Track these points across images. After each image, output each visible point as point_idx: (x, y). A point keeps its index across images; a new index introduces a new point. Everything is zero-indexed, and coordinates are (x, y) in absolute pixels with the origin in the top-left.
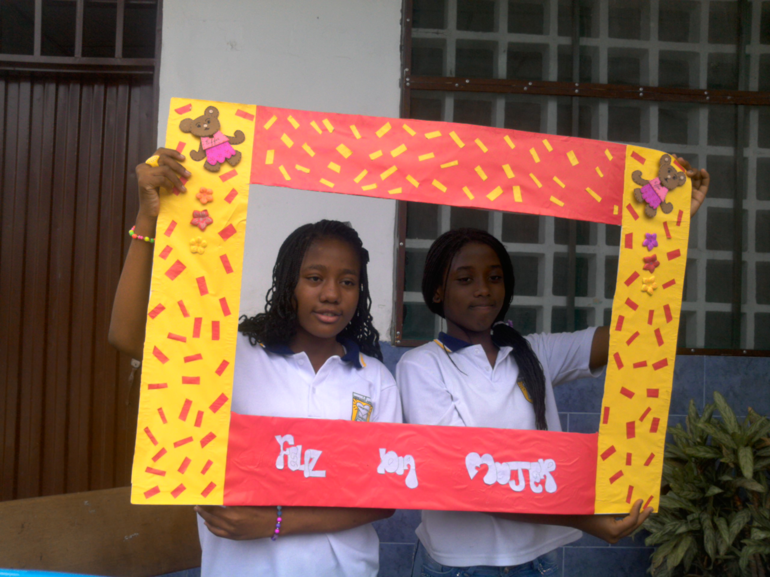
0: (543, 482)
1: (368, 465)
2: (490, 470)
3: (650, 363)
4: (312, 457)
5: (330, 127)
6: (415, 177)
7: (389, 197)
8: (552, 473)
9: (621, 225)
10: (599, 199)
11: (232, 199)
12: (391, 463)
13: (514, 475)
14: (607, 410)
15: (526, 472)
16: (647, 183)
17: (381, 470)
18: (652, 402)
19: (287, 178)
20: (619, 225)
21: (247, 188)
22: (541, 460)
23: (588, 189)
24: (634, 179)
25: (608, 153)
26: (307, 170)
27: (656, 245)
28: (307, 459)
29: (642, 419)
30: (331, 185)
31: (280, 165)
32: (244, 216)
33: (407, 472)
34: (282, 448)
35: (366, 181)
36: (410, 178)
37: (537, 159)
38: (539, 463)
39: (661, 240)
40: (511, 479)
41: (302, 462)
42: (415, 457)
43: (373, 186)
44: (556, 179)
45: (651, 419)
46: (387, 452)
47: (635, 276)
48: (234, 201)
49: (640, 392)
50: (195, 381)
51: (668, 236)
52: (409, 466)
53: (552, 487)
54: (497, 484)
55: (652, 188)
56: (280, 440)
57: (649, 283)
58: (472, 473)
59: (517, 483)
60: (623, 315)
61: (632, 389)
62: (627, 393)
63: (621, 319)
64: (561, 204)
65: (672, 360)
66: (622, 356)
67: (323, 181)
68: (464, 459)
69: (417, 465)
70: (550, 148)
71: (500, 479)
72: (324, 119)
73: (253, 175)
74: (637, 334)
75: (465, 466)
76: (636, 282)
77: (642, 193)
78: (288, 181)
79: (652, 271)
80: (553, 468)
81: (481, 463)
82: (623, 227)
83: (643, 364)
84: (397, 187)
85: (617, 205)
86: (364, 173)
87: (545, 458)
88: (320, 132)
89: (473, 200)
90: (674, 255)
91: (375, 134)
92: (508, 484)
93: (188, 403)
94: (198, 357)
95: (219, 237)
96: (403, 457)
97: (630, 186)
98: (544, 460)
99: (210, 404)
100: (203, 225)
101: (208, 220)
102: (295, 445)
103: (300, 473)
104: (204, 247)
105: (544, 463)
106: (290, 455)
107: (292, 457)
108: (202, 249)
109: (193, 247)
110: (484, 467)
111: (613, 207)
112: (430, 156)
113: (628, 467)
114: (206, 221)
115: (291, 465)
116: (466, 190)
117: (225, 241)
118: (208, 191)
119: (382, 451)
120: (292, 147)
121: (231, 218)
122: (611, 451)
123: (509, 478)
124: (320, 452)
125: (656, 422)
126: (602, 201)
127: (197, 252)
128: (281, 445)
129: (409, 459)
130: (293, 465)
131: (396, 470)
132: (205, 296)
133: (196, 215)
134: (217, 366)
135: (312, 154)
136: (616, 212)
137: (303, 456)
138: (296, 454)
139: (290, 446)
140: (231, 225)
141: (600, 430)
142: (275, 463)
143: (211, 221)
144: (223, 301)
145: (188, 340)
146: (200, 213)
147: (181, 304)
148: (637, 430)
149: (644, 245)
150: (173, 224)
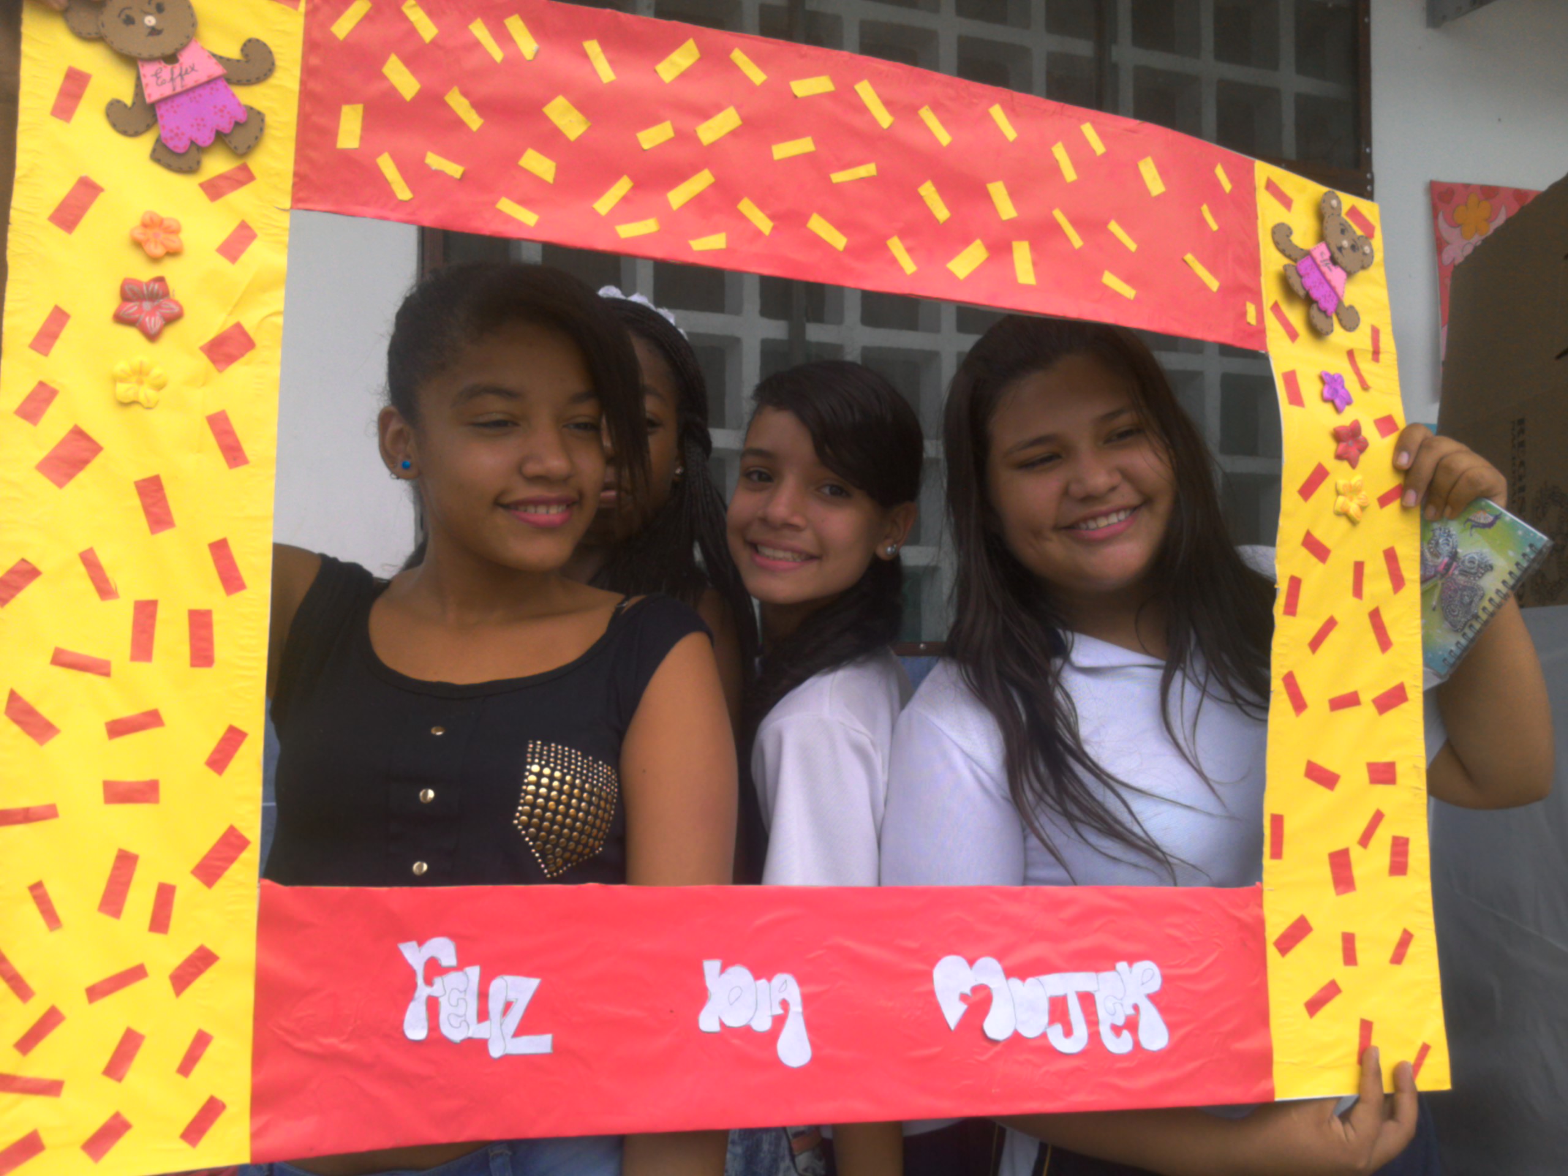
0: (1132, 1025)
1: (672, 1011)
2: (997, 1001)
3: (1367, 697)
4: (512, 997)
5: (527, 43)
6: (761, 205)
8: (1153, 998)
9: (1265, 353)
10: (1214, 284)
11: (242, 251)
12: (737, 999)
13: (1058, 1010)
14: (1277, 821)
15: (1087, 1000)
16: (1308, 254)
17: (708, 1022)
18: (1383, 796)
19: (403, 193)
20: (1261, 352)
21: (284, 221)
22: (1122, 966)
23: (1189, 258)
24: (1277, 244)
25: (1220, 173)
26: (456, 171)
27: (1348, 401)
28: (495, 1005)
29: (1365, 840)
31: (380, 153)
32: (276, 300)
33: (779, 1022)
34: (420, 980)
35: (628, 210)
36: (748, 208)
37: (1070, 174)
38: (1119, 974)
39: (1353, 389)
40: (1052, 1022)
41: (483, 1015)
42: (800, 980)
43: (648, 226)
44: (1114, 227)
45: (1388, 841)
46: (723, 969)
47: (1320, 474)
48: (248, 255)
49: (1352, 771)
50: (143, 793)
51: (1363, 382)
52: (785, 1004)
53: (1155, 1035)
54: (1017, 1038)
56: (414, 955)
57: (1351, 491)
58: (953, 1013)
59: (1068, 1032)
60: (1298, 574)
61: (1331, 766)
62: (1322, 776)
63: (1296, 584)
64: (1128, 292)
65: (1416, 686)
66: (1301, 681)
68: (928, 977)
69: (808, 1001)
70: (1099, 148)
71: (1023, 1023)
73: (302, 179)
74: (1331, 624)
75: (932, 993)
76: (1323, 490)
77: (1301, 276)
78: (407, 201)
79: (1353, 463)
80: (1155, 984)
81: (974, 983)
82: (1272, 356)
83: (1351, 700)
84: (715, 232)
85: (1252, 301)
86: (623, 186)
87: (1132, 959)
88: (499, 54)
89: (916, 278)
91: (655, 72)
92: (1044, 1035)
93: (125, 863)
94: (151, 719)
95: (204, 361)
96: (769, 980)
97: (1272, 261)
98: (1131, 964)
99: (196, 860)
100: (154, 322)
101: (168, 308)
102: (460, 967)
103: (480, 1045)
104: (159, 387)
105: (1131, 972)
106: (446, 997)
107: (454, 1002)
108: (152, 393)
109: (122, 388)
110: (981, 995)
111: (1244, 305)
112: (804, 146)
113: (1351, 969)
114: (162, 311)
115: (451, 1025)
116: (896, 246)
117: (220, 370)
118: (166, 223)
119: (711, 967)
120: (414, 99)
121: (236, 306)
122: (1299, 930)
123: (1045, 1019)
124: (533, 983)
125: (1400, 847)
126: (1221, 289)
127: (135, 402)
128: (419, 967)
129: (785, 985)
130: (456, 1024)
131: (752, 1019)
132: (165, 536)
133: (130, 293)
134: (209, 744)
135: (474, 121)
136: (1251, 317)
137: (483, 996)
138: (465, 991)
139: (445, 971)
140: (238, 326)
141: (1266, 876)
142: (402, 1022)
143: (177, 310)
144: (220, 550)
145: (114, 669)
146: (145, 288)
147: (90, 560)
148: (1358, 872)
149: (1325, 399)
150: (58, 319)
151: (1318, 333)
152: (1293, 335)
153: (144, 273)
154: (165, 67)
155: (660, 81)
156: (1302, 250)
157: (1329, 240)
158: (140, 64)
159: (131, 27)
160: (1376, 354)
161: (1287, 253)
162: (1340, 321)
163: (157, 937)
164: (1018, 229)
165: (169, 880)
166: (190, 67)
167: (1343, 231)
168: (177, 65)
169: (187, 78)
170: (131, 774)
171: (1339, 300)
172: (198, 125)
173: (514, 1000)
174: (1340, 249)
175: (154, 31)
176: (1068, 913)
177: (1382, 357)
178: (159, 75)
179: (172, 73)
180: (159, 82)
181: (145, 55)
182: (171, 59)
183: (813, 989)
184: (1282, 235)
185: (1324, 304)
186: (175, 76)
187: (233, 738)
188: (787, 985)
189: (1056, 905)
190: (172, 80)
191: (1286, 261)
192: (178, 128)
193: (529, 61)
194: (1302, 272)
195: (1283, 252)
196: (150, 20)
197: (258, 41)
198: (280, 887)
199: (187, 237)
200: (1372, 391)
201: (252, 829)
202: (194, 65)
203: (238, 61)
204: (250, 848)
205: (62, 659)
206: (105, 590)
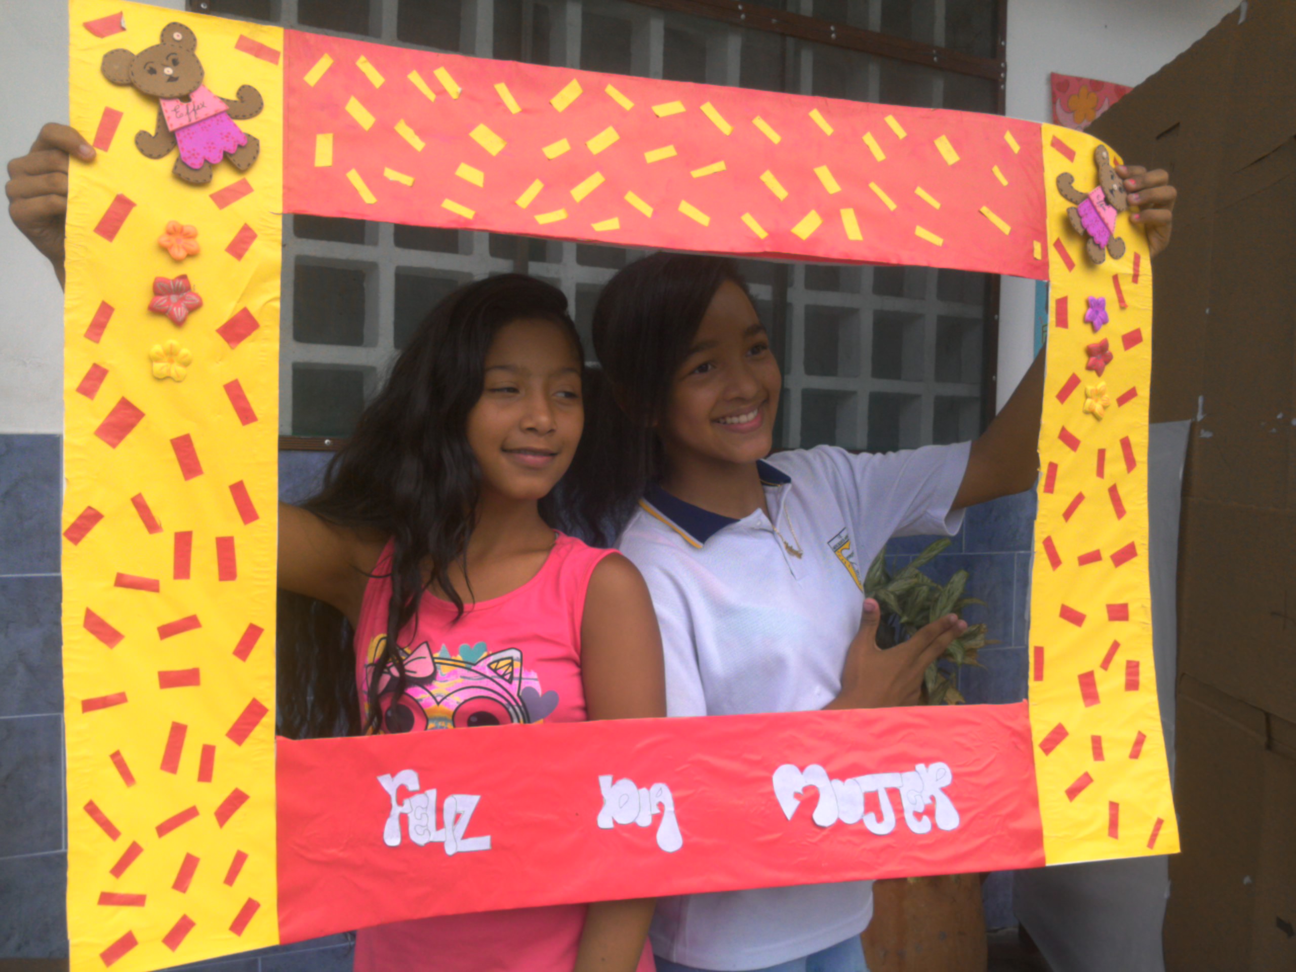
0: (930, 811)
1: (577, 814)
2: (823, 797)
3: (1106, 554)
4: (460, 809)
5: (452, 87)
6: (643, 196)
8: (945, 790)
9: (1049, 282)
10: (1006, 229)
11: (245, 250)
12: (625, 803)
13: (871, 802)
14: (1039, 651)
15: (893, 793)
17: (604, 821)
18: (1118, 630)
19: (368, 197)
21: (278, 223)
22: (920, 767)
23: (985, 209)
25: (1009, 138)
27: (1105, 320)
28: (448, 817)
29: (1106, 663)
30: (467, 213)
31: (349, 169)
32: (273, 289)
33: (657, 819)
34: (394, 802)
35: (544, 202)
36: (632, 198)
37: (879, 155)
38: (918, 773)
39: (1112, 309)
40: (867, 811)
41: (440, 824)
42: (672, 788)
43: (559, 215)
44: (920, 192)
45: (1124, 665)
46: (614, 782)
47: (1074, 382)
48: (247, 255)
49: (1096, 613)
50: (189, 678)
51: (1123, 303)
52: (661, 806)
53: (949, 819)
54: (839, 824)
56: (389, 784)
57: (1099, 394)
58: (789, 807)
59: (880, 818)
60: (1056, 461)
61: (1080, 609)
62: (1073, 616)
63: (1054, 469)
64: (937, 241)
65: (1144, 544)
66: (1056, 543)
67: (449, 205)
68: (769, 780)
69: (677, 802)
70: (901, 133)
71: (845, 813)
73: (289, 191)
74: (1080, 499)
75: (772, 793)
76: (1077, 394)
78: (370, 205)
79: (1100, 372)
80: (947, 780)
81: (804, 784)
82: (1052, 285)
83: (1094, 557)
84: (610, 215)
85: (1038, 240)
86: (537, 187)
87: (928, 761)
88: (431, 96)
89: (763, 238)
90: (1133, 339)
91: (550, 104)
92: (861, 822)
93: (178, 732)
95: (220, 341)
96: (649, 788)
97: (1056, 205)
98: (927, 766)
99: (229, 725)
100: (179, 311)
101: (190, 299)
102: (422, 791)
103: (439, 847)
104: (186, 364)
105: (927, 771)
106: (413, 813)
107: (418, 816)
108: (181, 370)
109: (158, 367)
110: (811, 793)
111: (1032, 244)
112: (668, 152)
113: (1099, 763)
114: (186, 302)
115: (418, 834)
116: (748, 220)
117: (233, 348)
118: (186, 230)
119: (605, 781)
120: (371, 129)
121: (243, 295)
122: (1058, 735)
123: (861, 809)
124: (475, 799)
125: (1132, 669)
126: (1012, 232)
127: (168, 377)
128: (393, 793)
129: (660, 792)
130: (421, 832)
131: (637, 818)
132: (196, 481)
133: (161, 288)
134: (235, 639)
135: (418, 144)
136: (1037, 255)
137: (439, 810)
138: (426, 808)
139: (413, 793)
140: (245, 311)
141: (1031, 694)
142: (382, 833)
143: (197, 301)
144: (239, 491)
145: (162, 586)
146: (172, 284)
147: (139, 503)
148: (1101, 688)
149: (1086, 321)
150: (105, 312)
151: (1090, 262)
152: (1070, 265)
153: (171, 273)
155: (555, 111)
157: (1104, 184)
159: (154, 76)
160: (1135, 278)
161: (1069, 197)
162: (1109, 251)
163: (204, 785)
164: (842, 200)
165: (210, 742)
166: (201, 104)
168: (191, 104)
169: (198, 112)
170: (179, 665)
171: (1110, 233)
173: (462, 812)
174: (1112, 191)
175: (172, 79)
176: (878, 728)
177: (1140, 279)
178: (178, 110)
179: (187, 108)
180: (178, 115)
183: (681, 793)
186: (190, 111)
187: (253, 633)
188: (662, 792)
189: (869, 723)
190: (188, 113)
192: (194, 150)
193: (455, 100)
196: (169, 71)
198: (290, 741)
199: (202, 241)
200: (1128, 309)
201: (270, 700)
202: (203, 103)
204: (268, 714)
205: (122, 581)
206: (152, 526)
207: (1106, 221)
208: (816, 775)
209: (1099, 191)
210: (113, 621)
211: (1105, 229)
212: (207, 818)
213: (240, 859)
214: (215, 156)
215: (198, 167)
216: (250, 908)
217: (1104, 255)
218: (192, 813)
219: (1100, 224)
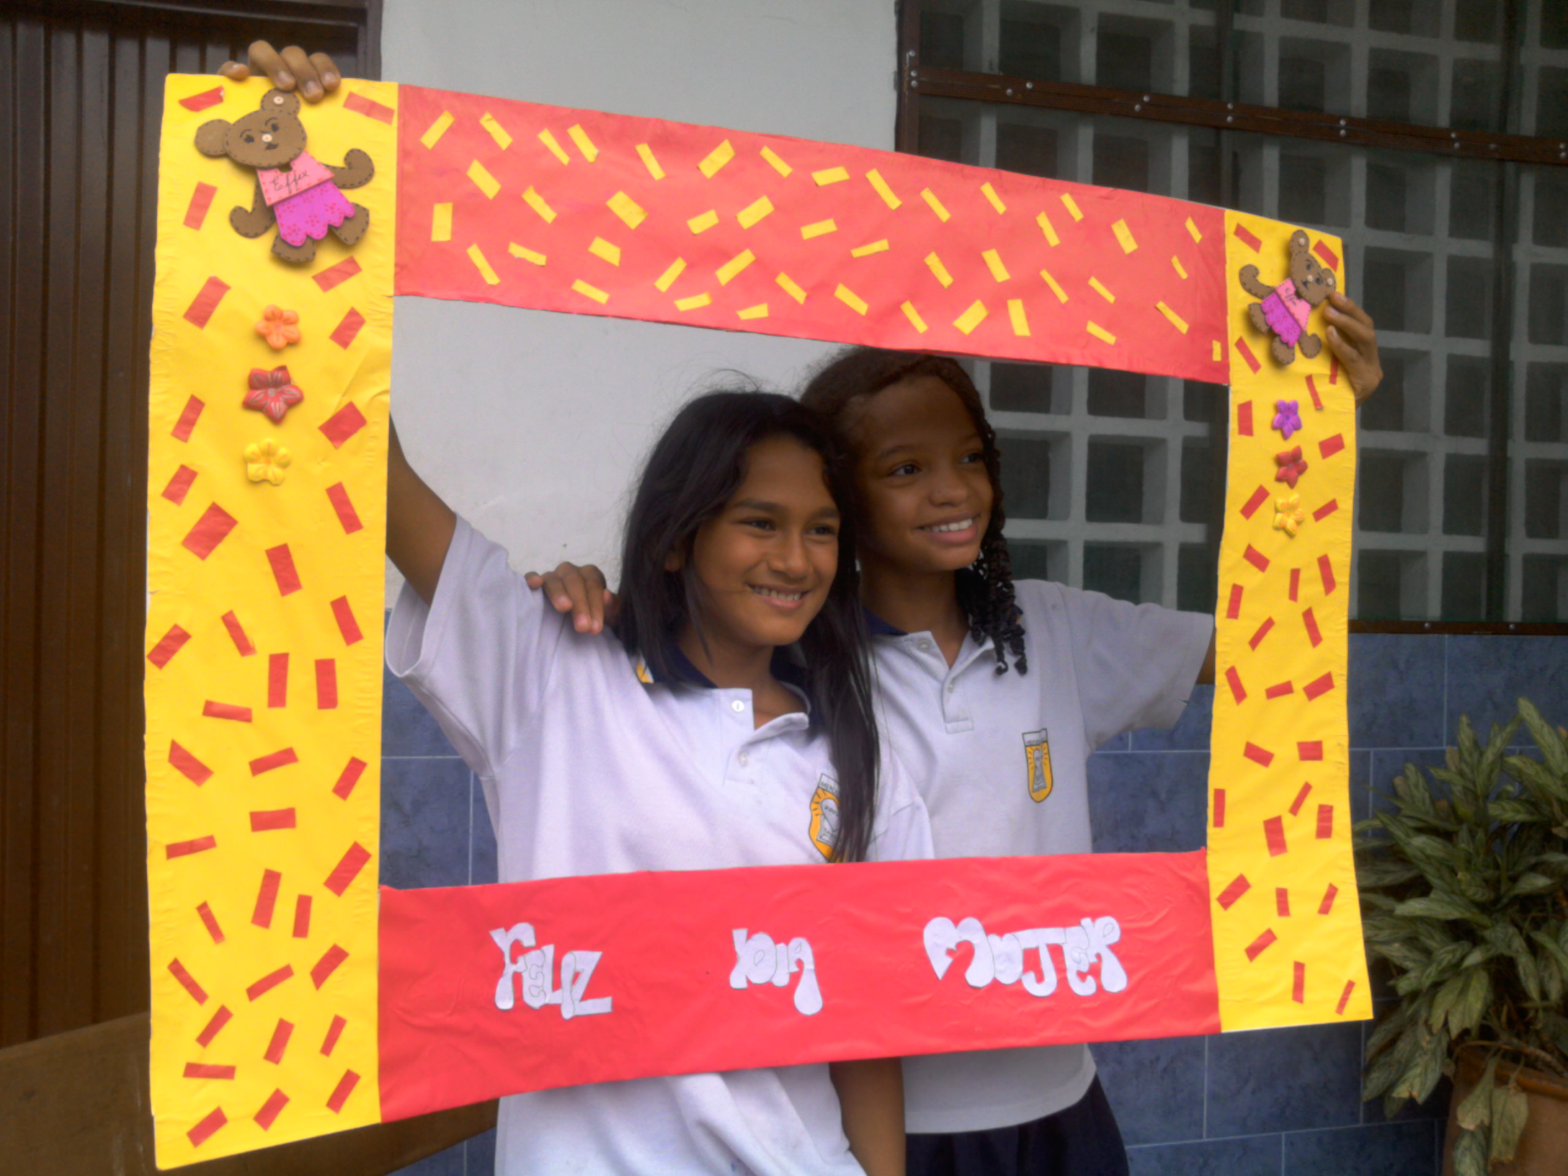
0: (1095, 971)
1: (707, 973)
2: (978, 954)
3: (1299, 687)
4: (579, 968)
5: (589, 150)
6: (796, 278)
7: (740, 327)
8: (1113, 948)
9: (1229, 385)
10: (1183, 327)
11: (352, 337)
12: (761, 961)
13: (1031, 960)
14: (1220, 794)
15: (1056, 951)
16: (1273, 291)
17: (737, 980)
18: (1311, 771)
19: (491, 278)
20: (1226, 385)
21: (389, 307)
22: (1086, 921)
23: (1161, 305)
24: (1244, 285)
25: (1190, 226)
26: (540, 259)
27: (1297, 426)
28: (566, 976)
29: (1295, 809)
30: (600, 296)
31: (469, 245)
32: (383, 381)
33: (795, 978)
34: (507, 959)
35: (684, 286)
36: (784, 281)
37: (1053, 240)
38: (1083, 928)
39: (1306, 413)
40: (1026, 970)
41: (557, 985)
42: (815, 944)
43: (702, 300)
44: (1094, 283)
45: (1315, 809)
46: (749, 936)
47: (1261, 495)
48: (355, 343)
49: (1285, 752)
50: (283, 819)
51: (1318, 404)
52: (800, 963)
53: (1115, 979)
54: (995, 984)
55: (1283, 302)
56: (502, 939)
57: (1291, 508)
58: (941, 965)
59: (1040, 978)
60: (1239, 583)
61: (1266, 746)
62: (1258, 755)
63: (1237, 592)
64: (1109, 338)
65: (1342, 675)
66: (1241, 674)
67: (581, 287)
68: (920, 936)
69: (819, 958)
70: (1077, 214)
71: (1001, 972)
72: (573, 124)
73: (402, 270)
74: (1269, 624)
75: (923, 950)
76: (1265, 508)
77: (1265, 313)
78: (493, 287)
79: (1292, 484)
80: (1115, 936)
81: (959, 940)
82: (1233, 389)
83: (1285, 689)
84: (758, 302)
85: (1218, 339)
86: (678, 267)
87: (1095, 915)
88: (565, 159)
89: (926, 335)
90: (1331, 446)
91: (698, 168)
92: (1019, 982)
93: (271, 880)
94: (286, 757)
95: (323, 438)
96: (787, 944)
97: (1238, 300)
98: (1094, 920)
99: (327, 874)
100: (277, 406)
101: (290, 393)
102: (538, 946)
103: (553, 1010)
104: (284, 465)
105: (1094, 927)
106: (528, 972)
107: (533, 976)
108: (278, 471)
109: (253, 468)
110: (964, 949)
111: (1211, 344)
112: (828, 226)
113: (1284, 919)
114: (285, 396)
115: (532, 995)
116: (909, 310)
117: (336, 447)
118: (286, 315)
119: (739, 935)
120: (496, 197)
121: (349, 388)
122: (1238, 888)
123: (1020, 968)
124: (595, 956)
125: (1325, 814)
126: (1190, 331)
127: (264, 481)
128: (506, 949)
129: (799, 948)
130: (535, 993)
131: (773, 976)
132: (294, 597)
133: (257, 381)
134: (336, 774)
135: (548, 215)
136: (1217, 357)
137: (557, 968)
138: (542, 966)
139: (528, 950)
140: (351, 406)
141: (1210, 842)
142: (493, 995)
143: (298, 395)
144: (341, 608)
145: (255, 715)
146: (269, 376)
147: (231, 623)
148: (1289, 836)
149: (1275, 428)
150: (195, 406)
151: (1279, 363)
152: (1255, 366)
153: (268, 364)
154: (281, 175)
155: (702, 177)
156: (1268, 287)
158: (259, 173)
159: (251, 144)
160: (1333, 379)
162: (1302, 349)
163: (299, 941)
164: (1011, 290)
165: (306, 892)
167: (1309, 267)
170: (271, 804)
172: (312, 221)
173: (580, 972)
174: (1305, 283)
175: (271, 146)
180: (277, 187)
181: (265, 164)
182: (286, 167)
183: (823, 949)
184: (1249, 276)
185: (1286, 337)
187: (355, 768)
188: (801, 947)
190: (288, 184)
191: (1252, 300)
193: (591, 164)
194: (1266, 309)
195: (1249, 291)
196: (267, 138)
197: (359, 151)
198: (394, 890)
199: (304, 326)
200: (1325, 410)
201: (373, 843)
203: (343, 169)
204: (371, 859)
205: (212, 710)
206: (244, 647)
207: (1297, 316)
208: (972, 930)
209: (1289, 284)
210: (200, 754)
211: (1296, 326)
212: (302, 978)
213: (338, 1025)
214: (319, 231)
215: (298, 244)
216: (349, 1081)
217: (1293, 355)
218: (285, 973)
219: (1290, 320)
